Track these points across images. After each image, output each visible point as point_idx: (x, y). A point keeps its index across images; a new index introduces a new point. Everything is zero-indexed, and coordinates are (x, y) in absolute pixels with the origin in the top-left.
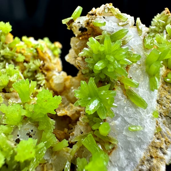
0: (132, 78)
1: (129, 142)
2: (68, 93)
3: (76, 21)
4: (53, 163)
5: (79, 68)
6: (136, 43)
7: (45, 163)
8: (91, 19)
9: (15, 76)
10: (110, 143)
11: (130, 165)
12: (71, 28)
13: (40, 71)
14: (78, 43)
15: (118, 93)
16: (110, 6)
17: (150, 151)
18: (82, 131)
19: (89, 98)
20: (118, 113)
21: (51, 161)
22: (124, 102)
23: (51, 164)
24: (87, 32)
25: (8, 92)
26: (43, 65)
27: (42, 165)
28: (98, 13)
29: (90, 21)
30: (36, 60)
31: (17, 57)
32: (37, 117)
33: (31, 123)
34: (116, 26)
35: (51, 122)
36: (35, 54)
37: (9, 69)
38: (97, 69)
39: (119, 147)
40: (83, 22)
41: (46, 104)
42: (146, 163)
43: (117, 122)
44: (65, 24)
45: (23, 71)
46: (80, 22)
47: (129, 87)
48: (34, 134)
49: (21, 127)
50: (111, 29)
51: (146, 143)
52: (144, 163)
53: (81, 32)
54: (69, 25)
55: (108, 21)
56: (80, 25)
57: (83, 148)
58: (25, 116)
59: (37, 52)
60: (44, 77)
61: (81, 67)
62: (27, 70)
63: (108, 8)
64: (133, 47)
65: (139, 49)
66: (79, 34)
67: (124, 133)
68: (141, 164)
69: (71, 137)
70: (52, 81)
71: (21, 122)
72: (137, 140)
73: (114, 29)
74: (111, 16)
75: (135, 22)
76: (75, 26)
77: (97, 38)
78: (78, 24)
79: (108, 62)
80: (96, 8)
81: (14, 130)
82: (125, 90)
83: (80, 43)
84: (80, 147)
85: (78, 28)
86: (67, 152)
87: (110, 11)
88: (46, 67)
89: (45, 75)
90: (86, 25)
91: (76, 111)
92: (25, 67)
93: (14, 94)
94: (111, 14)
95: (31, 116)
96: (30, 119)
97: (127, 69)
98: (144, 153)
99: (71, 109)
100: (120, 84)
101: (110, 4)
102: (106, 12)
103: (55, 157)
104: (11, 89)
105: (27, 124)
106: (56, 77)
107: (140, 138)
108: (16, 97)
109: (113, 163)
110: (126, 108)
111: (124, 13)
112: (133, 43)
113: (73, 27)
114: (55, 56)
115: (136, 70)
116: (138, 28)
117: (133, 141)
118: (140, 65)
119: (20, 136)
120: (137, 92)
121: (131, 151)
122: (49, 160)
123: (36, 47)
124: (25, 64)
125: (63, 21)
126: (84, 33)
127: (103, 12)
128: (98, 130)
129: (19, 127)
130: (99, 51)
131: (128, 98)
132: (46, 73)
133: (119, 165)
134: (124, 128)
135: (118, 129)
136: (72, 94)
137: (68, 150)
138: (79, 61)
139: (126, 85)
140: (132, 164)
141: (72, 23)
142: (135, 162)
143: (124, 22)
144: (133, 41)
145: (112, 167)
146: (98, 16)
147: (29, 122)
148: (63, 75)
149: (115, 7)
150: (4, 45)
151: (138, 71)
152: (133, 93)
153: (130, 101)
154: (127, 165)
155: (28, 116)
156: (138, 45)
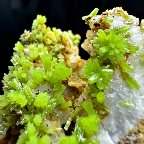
0: (130, 65)
1: (120, 114)
2: (79, 71)
3: (92, 18)
4: (59, 116)
5: (90, 52)
6: (138, 38)
7: (54, 115)
8: (104, 17)
9: (43, 52)
10: (104, 110)
11: (119, 133)
12: (88, 23)
13: (61, 52)
14: (92, 34)
15: (117, 74)
16: (120, 9)
17: (138, 126)
18: (85, 99)
19: (92, 73)
20: (114, 88)
21: (58, 115)
22: (120, 81)
23: (57, 117)
24: (100, 27)
25: (37, 63)
26: (64, 49)
27: (51, 115)
28: (109, 14)
29: (103, 19)
30: (60, 44)
31: (47, 41)
32: (53, 82)
33: (48, 85)
34: (122, 24)
35: (62, 87)
36: (60, 40)
37: (40, 48)
38: (101, 52)
39: (111, 115)
40: (97, 19)
41: (61, 72)
42: (133, 135)
43: (112, 95)
44: (84, 20)
45: (49, 51)
46: (95, 19)
47: (127, 71)
48: (49, 93)
49: (41, 86)
50: (118, 26)
51: (135, 118)
52: (131, 134)
53: (95, 27)
54: (87, 21)
55: (116, 20)
56: (95, 22)
57: (83, 111)
58: (45, 78)
59: (61, 39)
60: (63, 57)
61: (91, 51)
62: (52, 51)
63: (118, 10)
64: (134, 41)
65: (140, 43)
66: (93, 28)
67: (117, 105)
68: (129, 134)
69: (76, 102)
70: (69, 60)
71: (42, 82)
72: (128, 114)
73: (120, 26)
74: (119, 16)
75: (140, 22)
76: (91, 22)
77: (105, 30)
78: (93, 21)
79: (110, 48)
80: (109, 10)
81: (36, 87)
82: (123, 73)
83: (93, 35)
84: (81, 110)
85: (93, 24)
86: (71, 111)
87: (119, 13)
88: (66, 51)
89: (64, 56)
90: (100, 21)
91: (83, 85)
92: (51, 48)
93: (41, 65)
94: (119, 15)
95: (49, 80)
96: (49, 82)
97: (127, 57)
98: (133, 126)
99: (79, 83)
100: (119, 68)
101: (120, 8)
102: (116, 13)
103: (61, 112)
104: (39, 61)
105: (46, 84)
106: (72, 58)
107: (130, 113)
108: (41, 67)
109: (105, 127)
110: (121, 86)
111: (131, 15)
112: (135, 38)
113: (89, 23)
114: (74, 44)
115: (134, 59)
116: (141, 27)
117: (124, 114)
118: (139, 56)
119: (39, 91)
120: (133, 76)
121: (121, 121)
122: (57, 113)
123: (61, 35)
124: (52, 46)
125: (83, 17)
126: (97, 28)
127: (114, 13)
128: (96, 98)
129: (40, 85)
130: (105, 40)
131: (124, 79)
132: (65, 54)
133: (109, 129)
134: (117, 101)
135: (112, 101)
136: (82, 72)
137: (72, 110)
138: (90, 47)
139: (124, 69)
140: (121, 132)
141: (89, 20)
142: (123, 132)
143: (130, 21)
144: (135, 37)
145: (103, 129)
146: (109, 15)
147: (48, 84)
148: (77, 58)
149: (124, 10)
150: (40, 32)
151: (136, 60)
152: (129, 76)
153: (126, 82)
154: (116, 132)
155: (48, 79)
156: (139, 40)
